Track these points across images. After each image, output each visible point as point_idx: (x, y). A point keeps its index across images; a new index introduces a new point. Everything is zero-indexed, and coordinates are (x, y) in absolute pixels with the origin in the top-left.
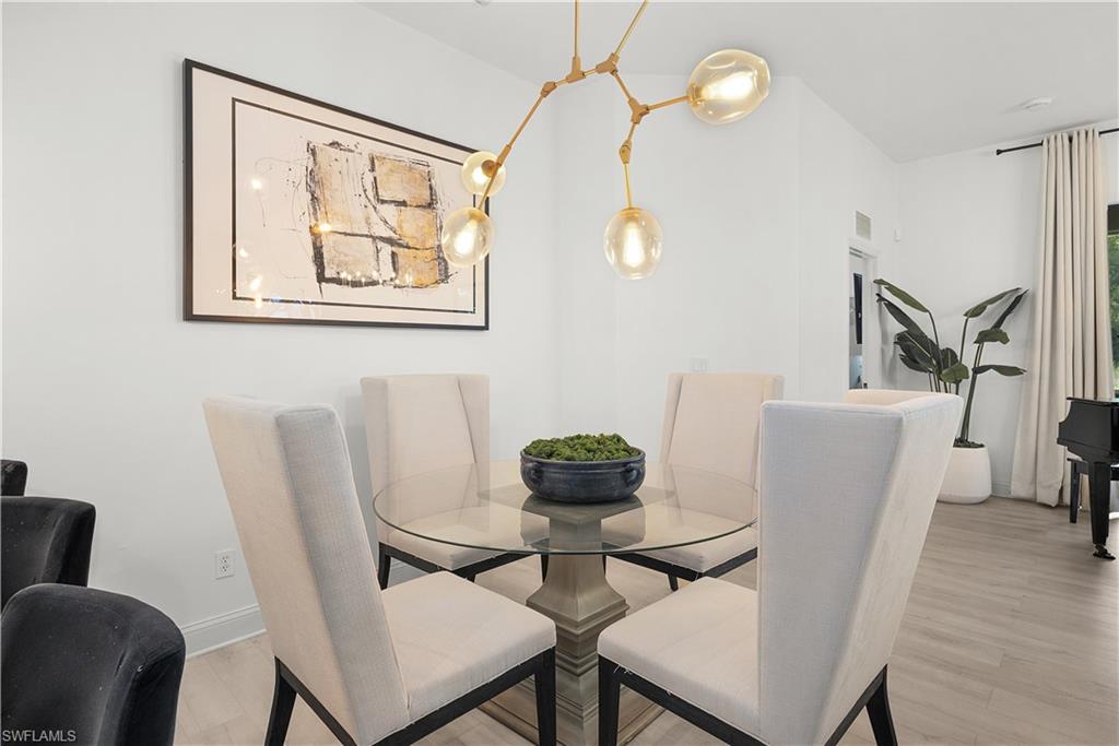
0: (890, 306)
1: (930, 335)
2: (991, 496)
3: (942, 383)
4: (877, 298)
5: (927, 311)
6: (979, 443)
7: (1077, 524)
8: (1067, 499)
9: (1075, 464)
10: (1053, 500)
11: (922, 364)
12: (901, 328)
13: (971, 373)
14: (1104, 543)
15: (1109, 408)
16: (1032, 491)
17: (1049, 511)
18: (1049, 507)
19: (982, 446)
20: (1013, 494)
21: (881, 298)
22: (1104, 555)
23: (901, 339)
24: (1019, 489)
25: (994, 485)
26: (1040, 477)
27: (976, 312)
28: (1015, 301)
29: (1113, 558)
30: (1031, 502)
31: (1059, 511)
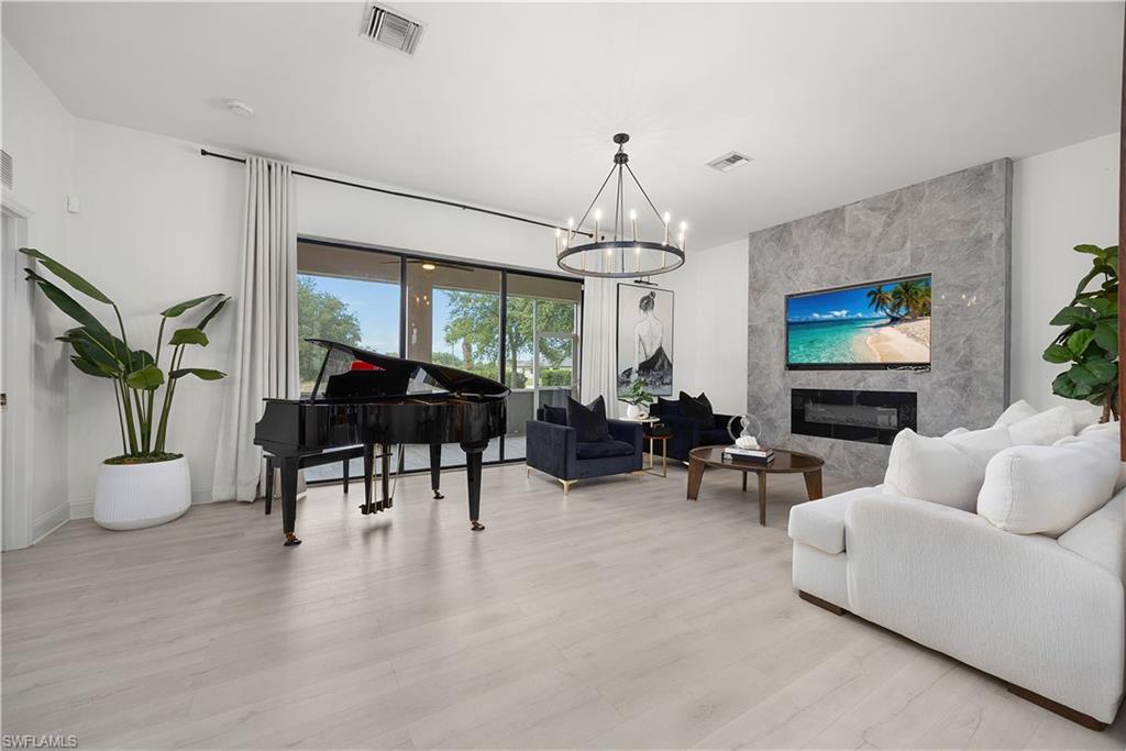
0: (50, 289)
1: (115, 332)
2: (192, 506)
3: (131, 390)
4: (27, 275)
5: (108, 302)
6: (177, 453)
7: (272, 515)
8: (263, 493)
9: (270, 460)
10: (251, 497)
11: (103, 368)
12: (72, 324)
13: (166, 378)
14: (293, 531)
15: (297, 407)
16: (233, 492)
17: (247, 507)
18: (248, 503)
19: (181, 456)
20: (214, 500)
21: (32, 276)
22: (293, 542)
23: (72, 337)
24: (220, 492)
25: (194, 495)
26: (240, 477)
27: (176, 311)
28: (218, 306)
29: (300, 542)
30: (233, 501)
31: (257, 504)
